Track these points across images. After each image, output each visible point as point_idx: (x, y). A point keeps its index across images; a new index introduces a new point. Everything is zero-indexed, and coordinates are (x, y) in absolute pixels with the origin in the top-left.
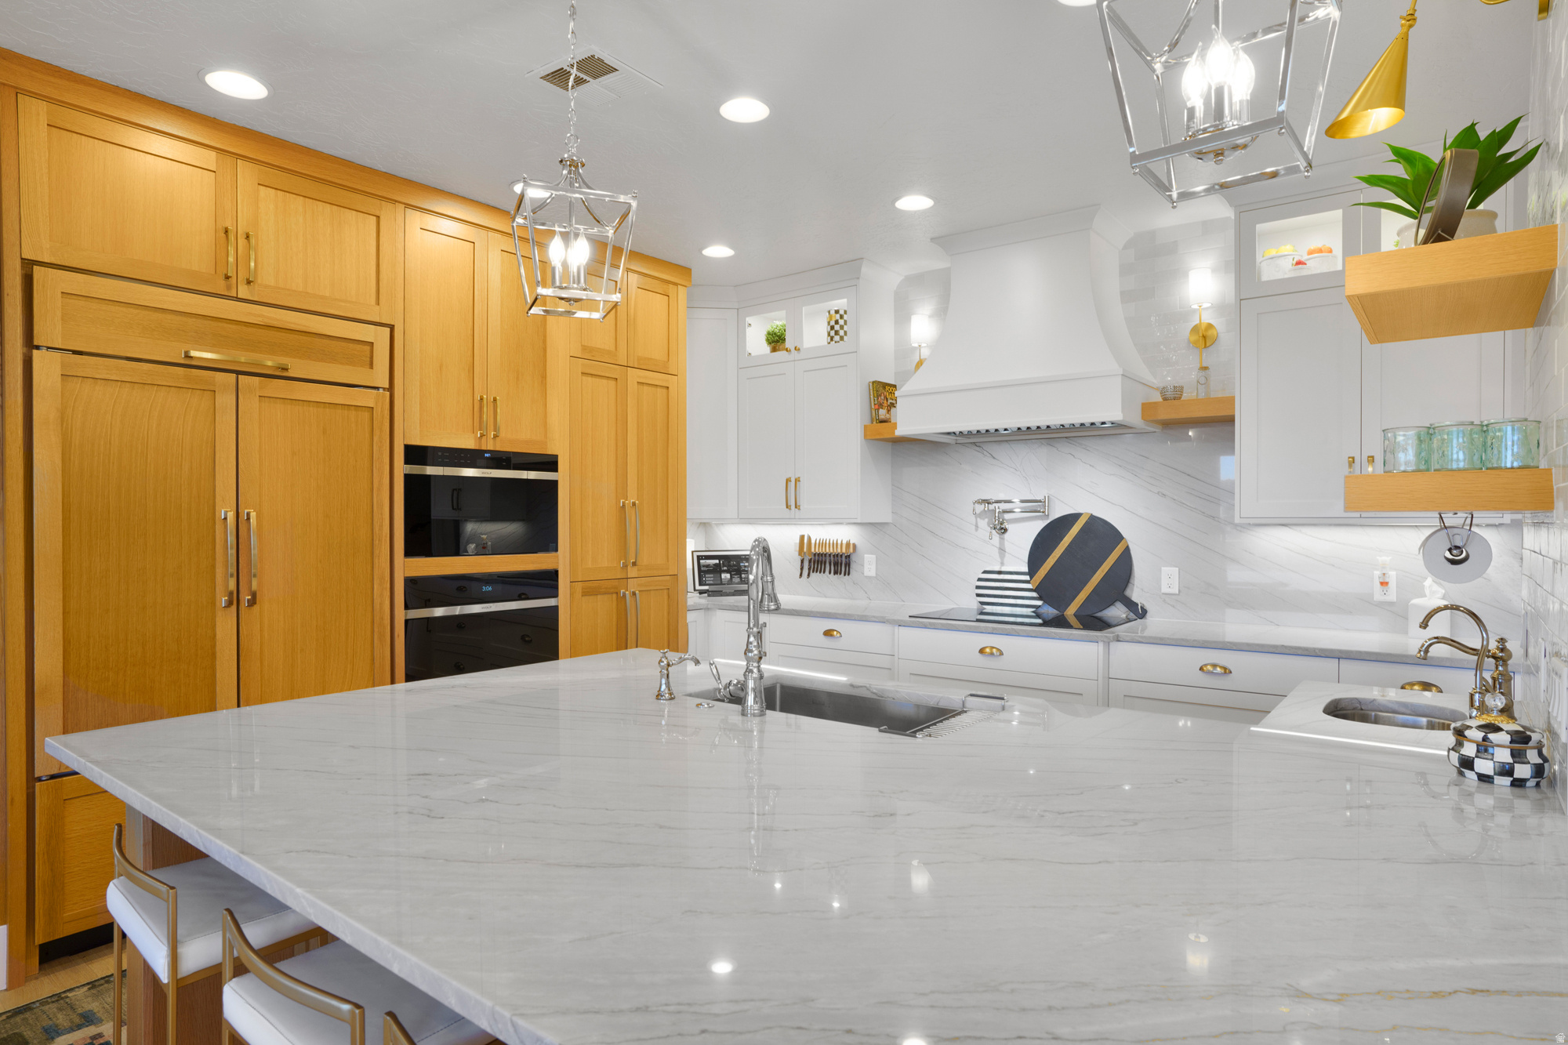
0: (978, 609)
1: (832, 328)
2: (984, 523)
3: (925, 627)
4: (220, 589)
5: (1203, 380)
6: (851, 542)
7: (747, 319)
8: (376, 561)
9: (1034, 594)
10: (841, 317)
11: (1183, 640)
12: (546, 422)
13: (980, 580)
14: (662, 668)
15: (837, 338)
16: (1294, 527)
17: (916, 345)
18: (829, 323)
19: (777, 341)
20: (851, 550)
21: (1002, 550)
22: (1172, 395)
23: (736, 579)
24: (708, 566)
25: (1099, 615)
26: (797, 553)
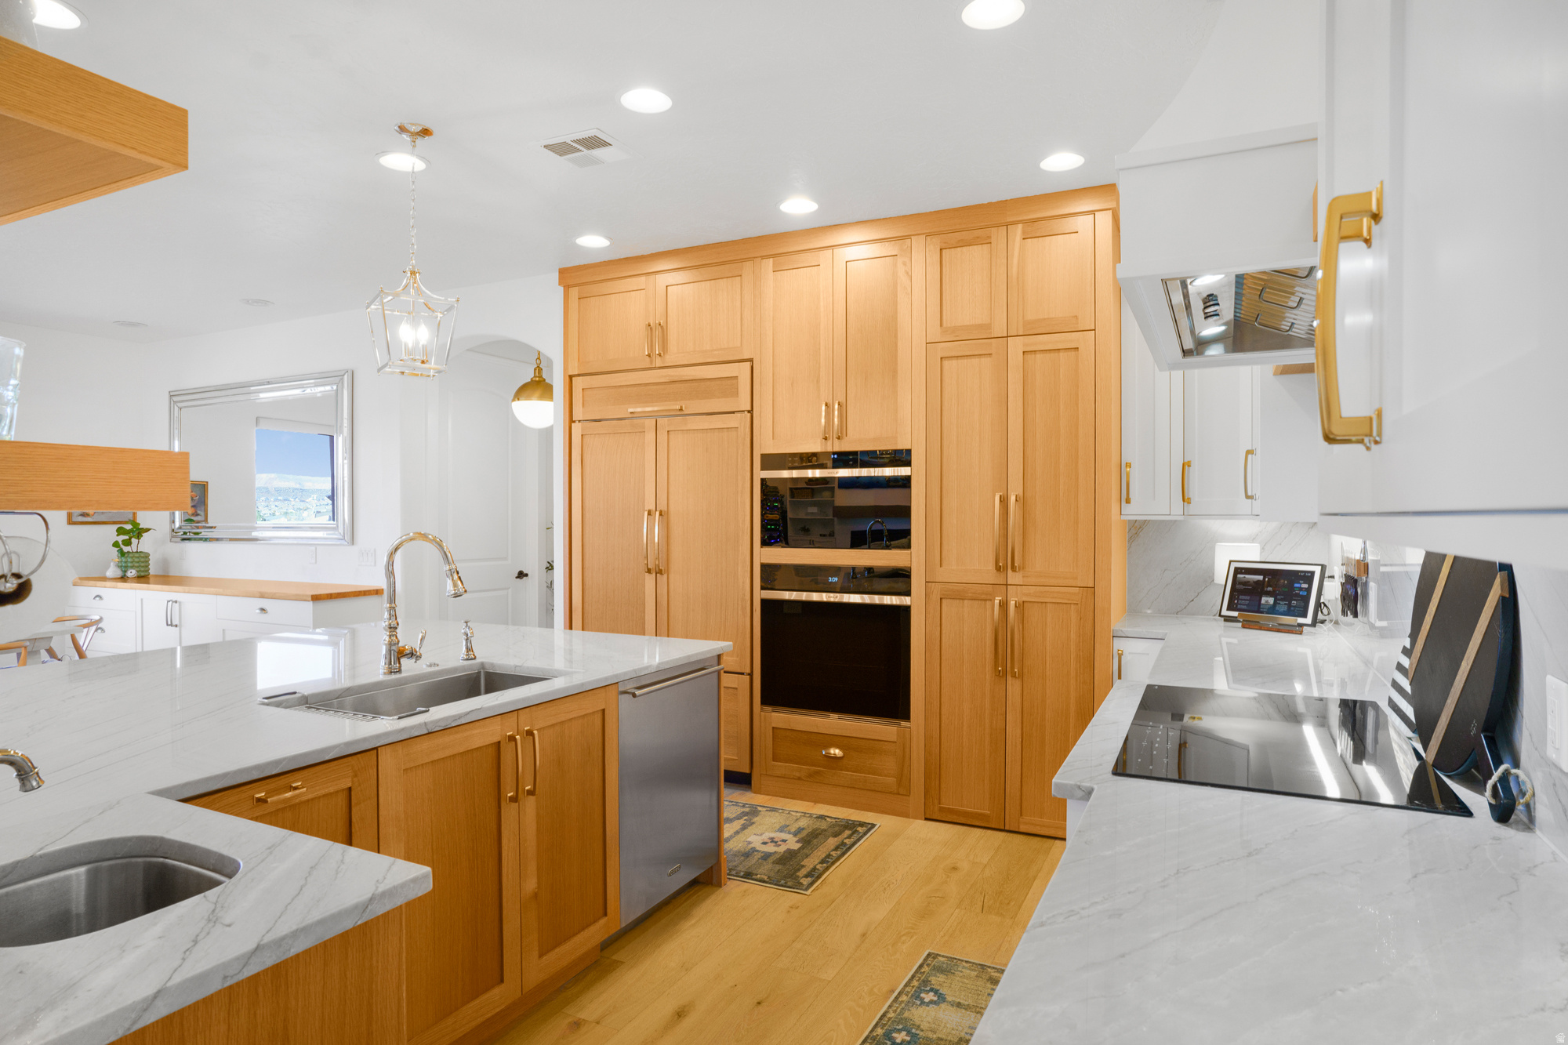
8: (741, 548)
12: (896, 418)
23: (1283, 607)
24: (1246, 584)
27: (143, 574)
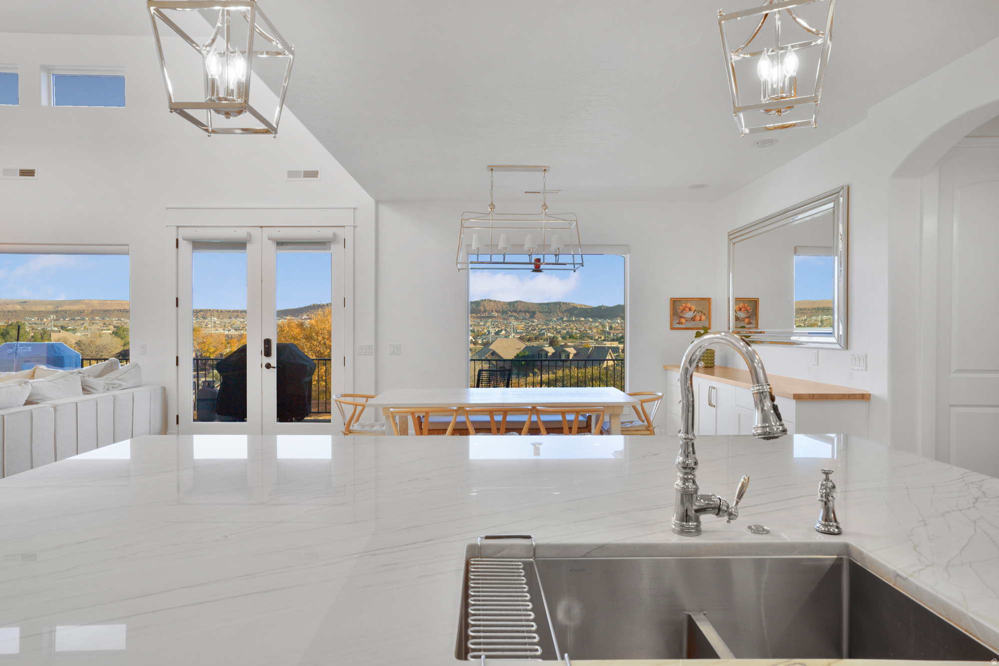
27: (709, 365)
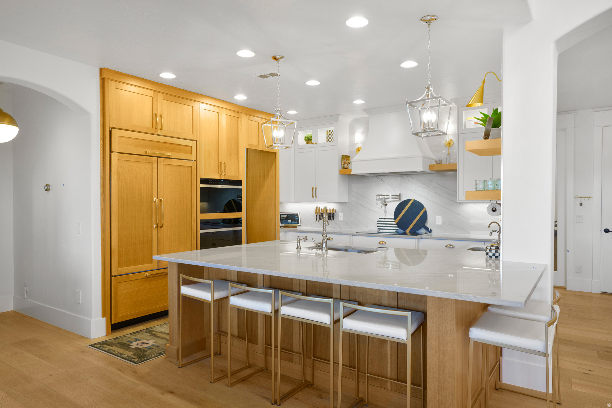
0: (378, 231)
1: (328, 136)
2: (379, 202)
3: (361, 236)
4: (154, 222)
5: (448, 158)
6: (334, 209)
7: (298, 132)
8: (192, 214)
9: (396, 226)
10: (331, 133)
11: (440, 238)
12: (238, 170)
13: (378, 221)
14: (298, 240)
15: (330, 140)
16: (476, 204)
17: (357, 143)
18: (327, 135)
19: (309, 140)
20: (334, 212)
21: (385, 211)
22: (439, 162)
23: (293, 222)
24: (283, 217)
25: (417, 232)
26: (315, 213)
